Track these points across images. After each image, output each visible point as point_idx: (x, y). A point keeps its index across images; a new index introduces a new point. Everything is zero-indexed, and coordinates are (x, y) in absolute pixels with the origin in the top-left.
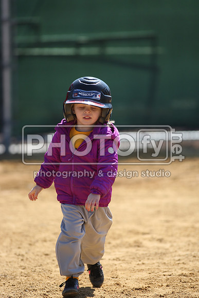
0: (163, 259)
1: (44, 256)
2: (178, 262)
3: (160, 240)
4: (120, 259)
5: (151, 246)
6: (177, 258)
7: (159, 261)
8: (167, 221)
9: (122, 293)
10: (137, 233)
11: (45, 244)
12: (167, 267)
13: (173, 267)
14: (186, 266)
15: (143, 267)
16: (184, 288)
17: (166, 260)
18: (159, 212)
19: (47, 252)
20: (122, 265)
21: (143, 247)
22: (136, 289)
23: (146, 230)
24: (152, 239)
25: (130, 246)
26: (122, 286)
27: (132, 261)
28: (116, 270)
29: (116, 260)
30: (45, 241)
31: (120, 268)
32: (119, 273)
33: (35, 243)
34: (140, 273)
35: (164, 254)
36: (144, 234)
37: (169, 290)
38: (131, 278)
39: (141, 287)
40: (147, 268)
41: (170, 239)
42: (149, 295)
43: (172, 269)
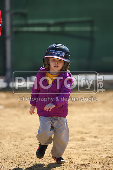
0: (97, 148)
1: (29, 146)
2: (106, 149)
3: (96, 137)
4: (73, 148)
5: (90, 140)
6: (105, 147)
7: (94, 149)
8: (100, 126)
9: (74, 167)
10: (82, 133)
11: (30, 139)
12: (99, 152)
13: (103, 152)
14: (110, 152)
15: (86, 152)
16: (109, 164)
17: (99, 148)
18: (95, 121)
19: (31, 144)
20: (73, 151)
21: (86, 141)
22: (82, 165)
23: (88, 131)
24: (91, 137)
25: (78, 140)
26: (74, 163)
27: (79, 149)
28: (71, 154)
29: (70, 148)
30: (30, 137)
31: (73, 152)
32: (72, 155)
33: (24, 138)
34: (84, 156)
35: (98, 145)
36: (86, 133)
37: (101, 165)
38: (79, 159)
39: (84, 163)
40: (88, 153)
41: (101, 136)
42: (89, 168)
43: (102, 153)
